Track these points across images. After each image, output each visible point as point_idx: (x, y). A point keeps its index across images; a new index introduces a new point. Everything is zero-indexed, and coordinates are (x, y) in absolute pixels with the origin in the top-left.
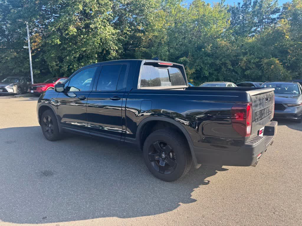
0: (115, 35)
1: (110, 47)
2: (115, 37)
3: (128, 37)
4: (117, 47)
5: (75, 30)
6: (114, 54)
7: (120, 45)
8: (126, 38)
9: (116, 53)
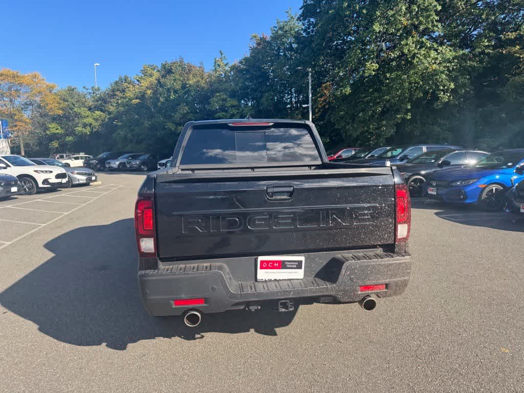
0: (453, 62)
1: (437, 86)
2: (453, 64)
3: (486, 59)
4: (452, 84)
5: (376, 66)
6: (445, 97)
7: (465, 79)
8: (481, 61)
9: (450, 96)
